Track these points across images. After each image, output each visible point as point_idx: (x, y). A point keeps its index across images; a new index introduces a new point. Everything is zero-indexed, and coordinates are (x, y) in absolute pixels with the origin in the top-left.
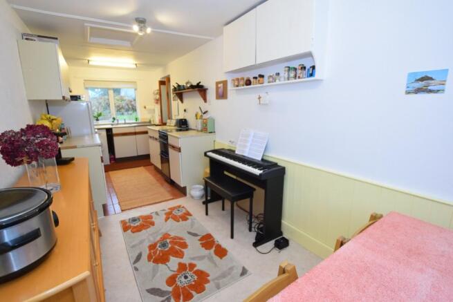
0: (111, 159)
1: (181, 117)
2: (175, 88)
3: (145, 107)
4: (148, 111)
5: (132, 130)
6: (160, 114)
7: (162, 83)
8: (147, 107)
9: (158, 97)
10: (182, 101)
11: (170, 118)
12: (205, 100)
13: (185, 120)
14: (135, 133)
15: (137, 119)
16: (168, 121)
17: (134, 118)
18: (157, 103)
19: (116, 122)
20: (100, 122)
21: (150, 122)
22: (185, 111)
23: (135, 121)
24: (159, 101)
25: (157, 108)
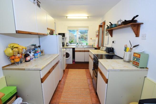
0: (73, 62)
1: (109, 46)
2: (108, 27)
3: (91, 39)
4: (92, 40)
5: (83, 50)
6: (98, 42)
7: (100, 26)
8: (92, 39)
9: (98, 33)
10: (112, 36)
11: (103, 46)
12: (137, 35)
13: (113, 48)
14: (85, 51)
15: (87, 44)
16: (101, 47)
17: (86, 43)
18: (97, 37)
19: (78, 45)
20: (72, 45)
21: (93, 46)
22: (113, 42)
23: (86, 45)
24: (98, 36)
25: (97, 39)
